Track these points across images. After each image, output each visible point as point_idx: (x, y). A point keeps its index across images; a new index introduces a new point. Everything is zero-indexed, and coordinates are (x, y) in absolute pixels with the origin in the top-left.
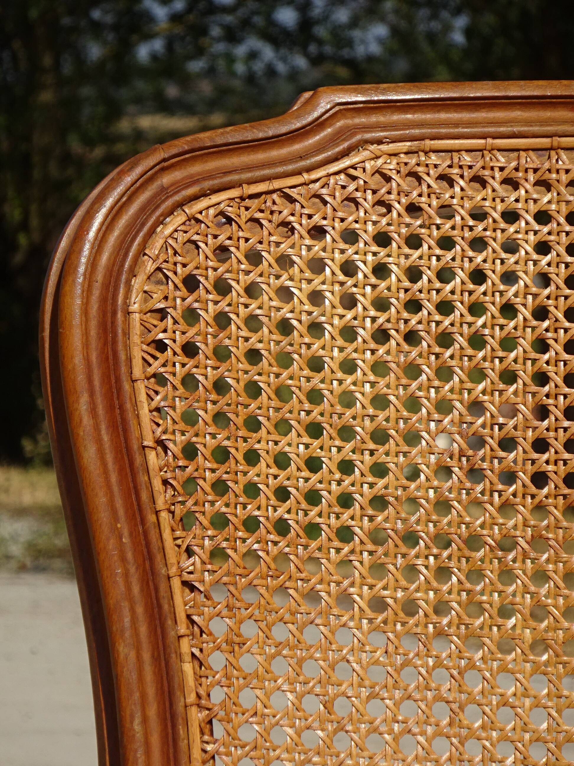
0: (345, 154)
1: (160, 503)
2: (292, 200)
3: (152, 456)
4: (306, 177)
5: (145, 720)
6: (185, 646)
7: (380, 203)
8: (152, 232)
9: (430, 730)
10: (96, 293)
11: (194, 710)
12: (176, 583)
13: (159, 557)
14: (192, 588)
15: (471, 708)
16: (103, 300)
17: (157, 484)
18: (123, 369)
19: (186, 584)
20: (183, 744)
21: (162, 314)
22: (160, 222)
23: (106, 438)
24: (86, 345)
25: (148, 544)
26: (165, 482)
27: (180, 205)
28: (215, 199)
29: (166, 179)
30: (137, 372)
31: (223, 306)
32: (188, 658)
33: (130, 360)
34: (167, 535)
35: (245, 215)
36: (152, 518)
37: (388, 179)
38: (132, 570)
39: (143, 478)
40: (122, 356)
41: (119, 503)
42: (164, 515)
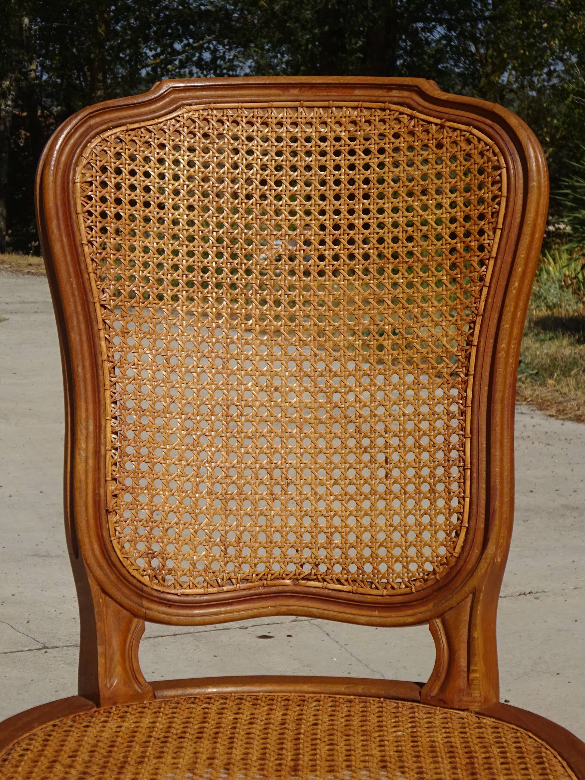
0: (174, 110)
1: (90, 269)
2: (150, 131)
3: (86, 248)
4: (157, 121)
5: (84, 367)
6: (102, 334)
7: (191, 133)
8: (85, 146)
9: (213, 371)
10: (60, 174)
11: (106, 362)
12: (98, 305)
13: (89, 294)
14: (105, 308)
15: (232, 361)
16: (63, 177)
17: (89, 261)
18: (72, 208)
19: (103, 306)
20: (101, 378)
21: (91, 183)
22: (89, 141)
23: (65, 240)
24: (55, 198)
25: (85, 288)
26: (92, 260)
27: (98, 134)
28: (115, 131)
29: (92, 122)
30: (79, 209)
31: (118, 179)
32: (103, 339)
33: (75, 204)
34: (93, 284)
35: (129, 138)
36: (86, 276)
37: (194, 122)
38: (78, 299)
39: (82, 258)
40: (72, 203)
41: (71, 270)
42: (92, 275)
